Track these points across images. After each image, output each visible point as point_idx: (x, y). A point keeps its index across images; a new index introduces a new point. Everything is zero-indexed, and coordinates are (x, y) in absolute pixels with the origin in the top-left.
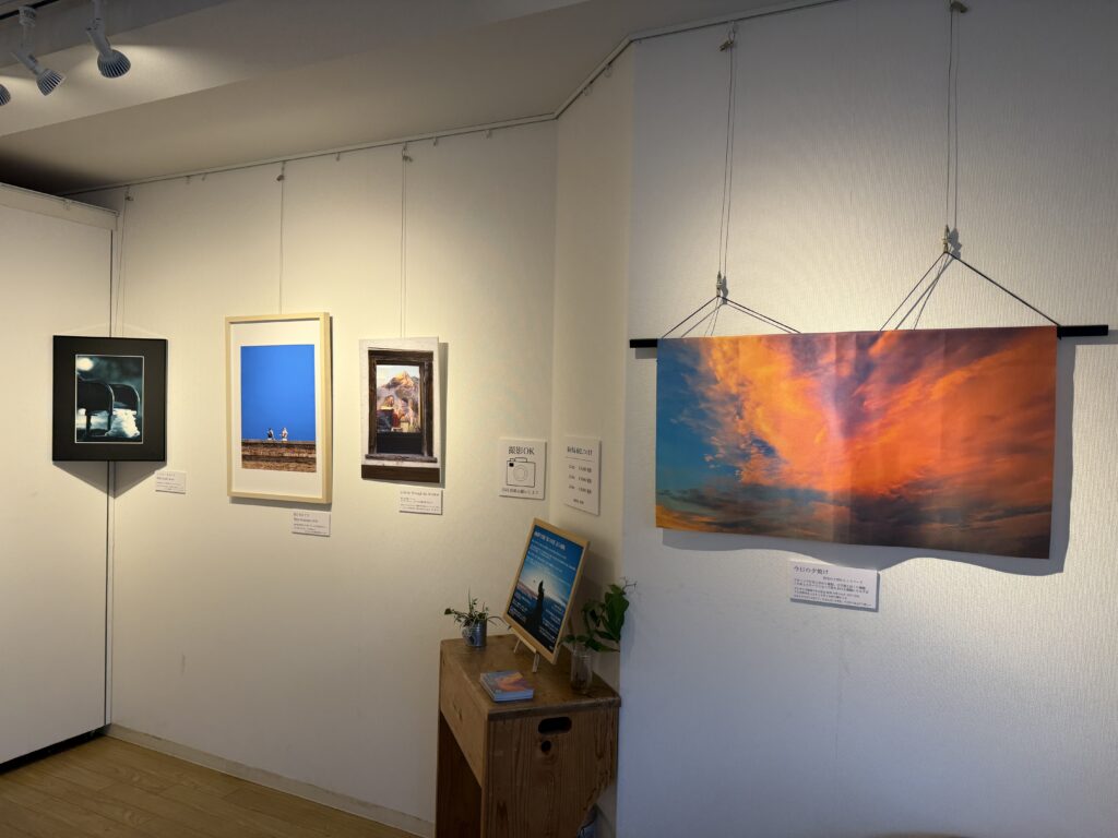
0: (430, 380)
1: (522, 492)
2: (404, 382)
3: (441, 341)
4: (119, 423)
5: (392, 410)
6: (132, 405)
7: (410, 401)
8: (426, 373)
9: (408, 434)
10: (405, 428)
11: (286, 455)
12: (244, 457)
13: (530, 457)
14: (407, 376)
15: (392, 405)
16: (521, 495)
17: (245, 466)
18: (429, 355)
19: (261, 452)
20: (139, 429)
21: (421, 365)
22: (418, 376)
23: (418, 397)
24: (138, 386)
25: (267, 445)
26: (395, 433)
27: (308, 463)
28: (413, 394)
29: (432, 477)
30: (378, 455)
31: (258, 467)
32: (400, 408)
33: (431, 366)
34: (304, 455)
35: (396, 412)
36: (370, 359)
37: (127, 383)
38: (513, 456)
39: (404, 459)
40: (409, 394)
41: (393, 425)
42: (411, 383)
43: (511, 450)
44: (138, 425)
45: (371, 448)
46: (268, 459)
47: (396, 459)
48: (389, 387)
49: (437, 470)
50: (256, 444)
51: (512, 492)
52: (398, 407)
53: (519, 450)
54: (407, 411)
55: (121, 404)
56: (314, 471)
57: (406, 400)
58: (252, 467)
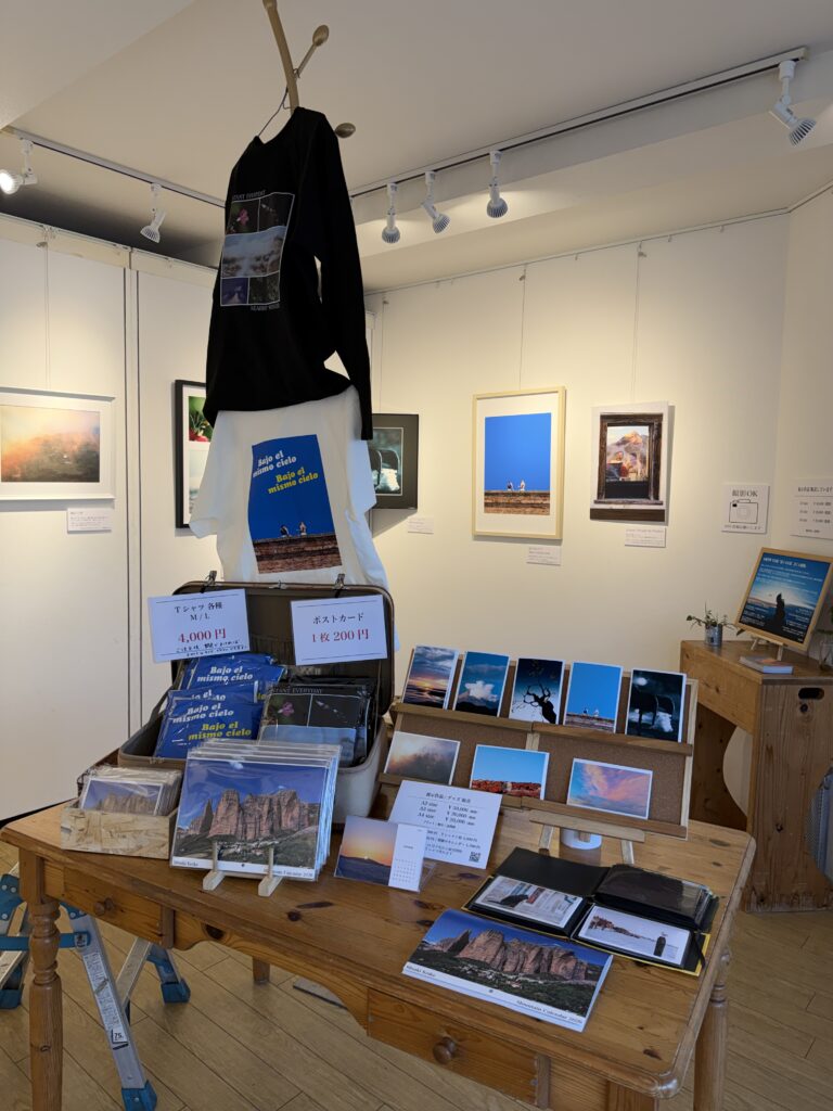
0: (659, 437)
1: (745, 527)
2: (633, 440)
3: (671, 404)
4: (385, 480)
5: (621, 464)
6: (394, 466)
7: (638, 456)
8: (655, 432)
9: (636, 482)
10: (632, 477)
11: (523, 502)
12: (486, 505)
13: (753, 499)
14: (636, 435)
15: (620, 459)
16: (743, 530)
17: (486, 511)
18: (660, 417)
19: (501, 500)
20: (399, 484)
21: (650, 425)
22: (647, 434)
23: (646, 451)
24: (399, 451)
25: (506, 495)
26: (623, 482)
27: (543, 508)
28: (641, 449)
29: (658, 517)
30: (606, 500)
31: (498, 512)
32: (629, 461)
33: (660, 426)
34: (539, 502)
35: (625, 465)
36: (602, 422)
37: (391, 449)
38: (736, 498)
39: (631, 503)
40: (637, 449)
41: (620, 475)
42: (640, 440)
43: (734, 493)
44: (399, 481)
45: (599, 495)
46: (508, 505)
47: (623, 503)
48: (618, 444)
49: (663, 511)
50: (497, 494)
51: (735, 528)
52: (627, 461)
53: (742, 493)
54: (635, 463)
55: (386, 465)
56: (548, 514)
57: (634, 455)
58: (493, 512)
